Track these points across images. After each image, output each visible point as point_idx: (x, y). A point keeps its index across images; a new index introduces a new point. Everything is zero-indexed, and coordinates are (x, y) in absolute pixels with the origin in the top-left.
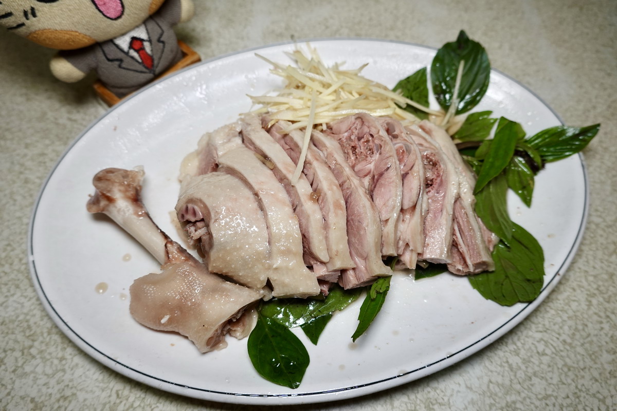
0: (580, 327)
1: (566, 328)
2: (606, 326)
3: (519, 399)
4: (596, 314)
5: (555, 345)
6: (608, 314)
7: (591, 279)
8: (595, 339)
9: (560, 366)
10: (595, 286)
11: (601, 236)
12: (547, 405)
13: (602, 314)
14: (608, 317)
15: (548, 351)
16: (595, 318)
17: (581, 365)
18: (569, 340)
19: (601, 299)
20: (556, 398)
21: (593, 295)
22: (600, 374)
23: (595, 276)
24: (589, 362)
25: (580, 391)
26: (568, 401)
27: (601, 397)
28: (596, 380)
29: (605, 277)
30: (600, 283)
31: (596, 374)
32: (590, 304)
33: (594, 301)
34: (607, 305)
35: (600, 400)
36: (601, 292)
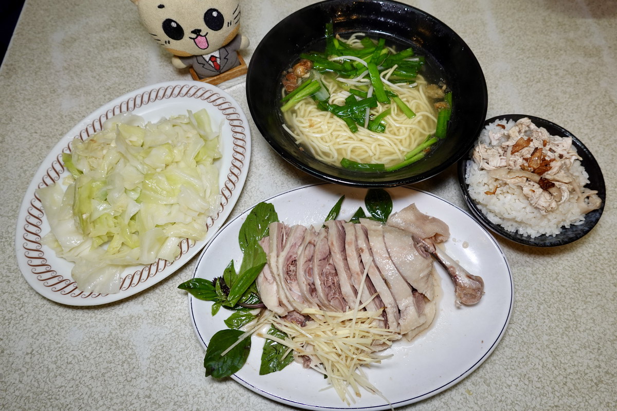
0: (533, 321)
1: (525, 322)
2: (547, 321)
3: (497, 358)
4: (542, 314)
5: (518, 331)
6: (549, 314)
7: (541, 294)
8: (540, 328)
9: (520, 342)
10: (543, 299)
11: (550, 269)
12: (512, 361)
13: (545, 314)
14: (548, 316)
15: (514, 334)
16: (541, 316)
17: (532, 341)
18: (526, 328)
19: (546, 306)
20: (517, 358)
21: (541, 304)
22: (541, 346)
23: (543, 293)
24: (536, 340)
25: (530, 355)
26: (523, 360)
27: (541, 358)
28: (539, 350)
29: (550, 293)
30: (546, 297)
31: (539, 346)
32: (539, 309)
33: (542, 307)
34: (549, 309)
35: (540, 359)
36: (546, 302)
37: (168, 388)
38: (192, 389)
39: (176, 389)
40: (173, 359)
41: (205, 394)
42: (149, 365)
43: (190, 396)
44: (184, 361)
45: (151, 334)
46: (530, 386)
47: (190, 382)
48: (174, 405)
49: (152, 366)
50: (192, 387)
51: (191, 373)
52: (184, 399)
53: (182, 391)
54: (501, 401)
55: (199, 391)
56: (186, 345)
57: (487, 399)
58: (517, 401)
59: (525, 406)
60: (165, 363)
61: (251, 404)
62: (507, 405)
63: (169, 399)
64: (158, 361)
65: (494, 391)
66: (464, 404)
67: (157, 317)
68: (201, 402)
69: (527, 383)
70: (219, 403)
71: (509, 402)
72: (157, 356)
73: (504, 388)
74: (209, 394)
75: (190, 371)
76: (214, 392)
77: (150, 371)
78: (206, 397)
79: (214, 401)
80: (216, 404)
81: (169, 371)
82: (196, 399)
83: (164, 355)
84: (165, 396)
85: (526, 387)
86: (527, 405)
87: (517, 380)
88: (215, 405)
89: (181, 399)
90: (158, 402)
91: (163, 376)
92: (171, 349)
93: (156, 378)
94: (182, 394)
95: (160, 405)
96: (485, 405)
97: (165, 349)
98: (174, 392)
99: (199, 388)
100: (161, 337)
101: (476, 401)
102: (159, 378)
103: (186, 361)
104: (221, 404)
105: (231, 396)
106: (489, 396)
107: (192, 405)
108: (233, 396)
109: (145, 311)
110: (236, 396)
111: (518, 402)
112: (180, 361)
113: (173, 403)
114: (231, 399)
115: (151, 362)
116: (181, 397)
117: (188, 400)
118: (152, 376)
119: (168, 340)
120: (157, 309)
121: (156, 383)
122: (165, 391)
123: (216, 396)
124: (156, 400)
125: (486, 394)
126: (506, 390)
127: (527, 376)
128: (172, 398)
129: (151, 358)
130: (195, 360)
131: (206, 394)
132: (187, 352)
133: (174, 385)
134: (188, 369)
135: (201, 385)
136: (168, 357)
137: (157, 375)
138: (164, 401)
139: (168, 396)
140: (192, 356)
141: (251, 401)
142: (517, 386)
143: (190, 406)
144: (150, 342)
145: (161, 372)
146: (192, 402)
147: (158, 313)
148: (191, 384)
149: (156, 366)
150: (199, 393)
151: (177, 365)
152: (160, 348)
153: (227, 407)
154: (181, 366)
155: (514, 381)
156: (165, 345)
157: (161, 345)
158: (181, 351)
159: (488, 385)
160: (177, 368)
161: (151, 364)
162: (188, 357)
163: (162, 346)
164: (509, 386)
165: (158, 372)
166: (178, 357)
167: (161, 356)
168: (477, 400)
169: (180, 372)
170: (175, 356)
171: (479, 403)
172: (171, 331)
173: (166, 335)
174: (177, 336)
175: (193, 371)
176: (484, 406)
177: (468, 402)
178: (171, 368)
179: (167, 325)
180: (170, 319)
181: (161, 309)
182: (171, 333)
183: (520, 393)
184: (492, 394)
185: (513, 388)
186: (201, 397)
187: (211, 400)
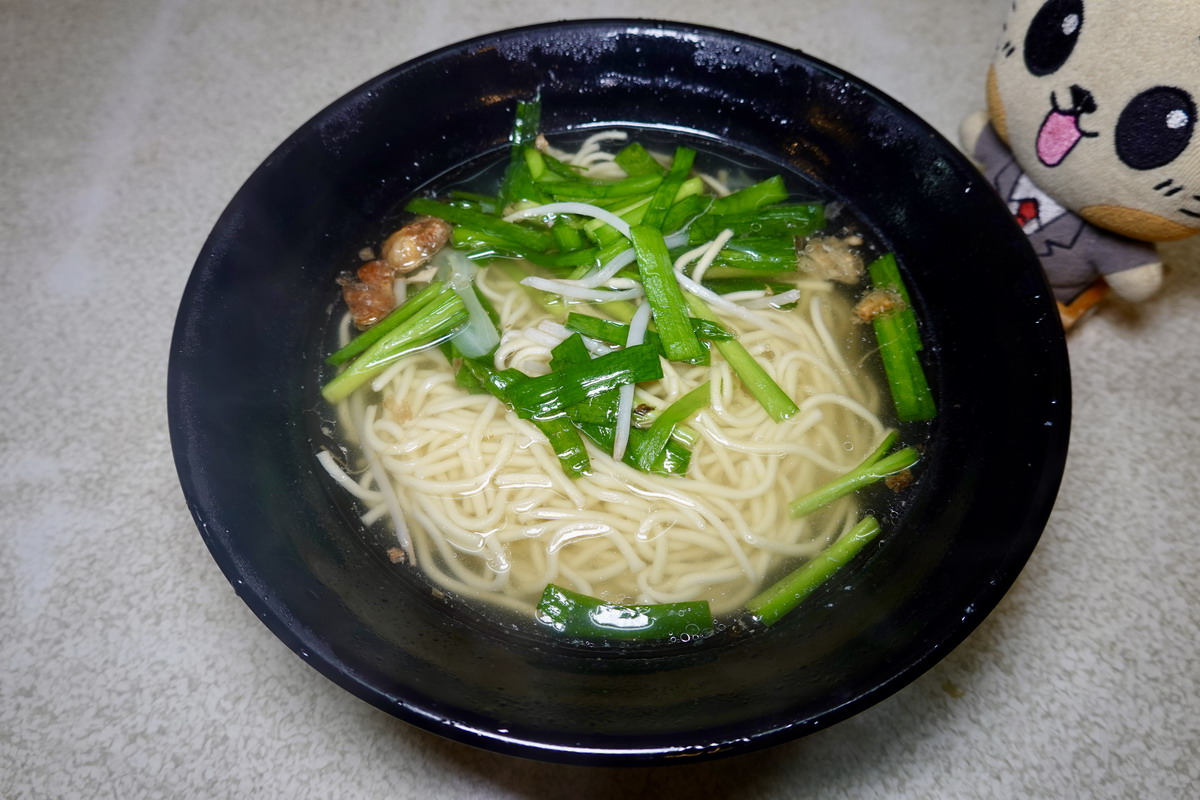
0: (1121, 505)
1: (1099, 505)
2: (1161, 504)
4: (1145, 487)
5: (1083, 527)
6: (1165, 487)
7: (1137, 438)
8: (1143, 521)
9: (1091, 556)
10: (1144, 448)
11: (1154, 378)
12: (1072, 608)
13: (1155, 487)
14: (1163, 491)
15: (1072, 536)
16: (1145, 492)
17: (1123, 555)
18: (1104, 522)
19: (1153, 467)
20: (1085, 599)
21: (1141, 461)
22: (1152, 569)
23: (1144, 435)
24: (1134, 552)
25: (1122, 590)
26: (1104, 604)
27: (1152, 599)
28: (1146, 577)
29: (1160, 435)
30: (1152, 445)
31: (1145, 569)
32: (1135, 473)
33: (1142, 469)
34: (1162, 475)
35: (1150, 603)
36: (1153, 457)
37: (87, 668)
38: (155, 673)
39: (110, 672)
40: (115, 593)
41: (190, 686)
42: (46, 609)
43: (146, 693)
44: (143, 599)
45: (65, 530)
46: (1130, 674)
47: (153, 654)
48: (97, 715)
49: (54, 612)
50: (157, 668)
51: (158, 629)
52: (126, 701)
53: (125, 679)
54: (1047, 715)
55: (173, 678)
56: (156, 558)
57: (1007, 709)
58: (1095, 715)
59: (1121, 731)
60: (90, 603)
62: (1066, 726)
63: (85, 701)
64: (71, 599)
65: (1026, 688)
66: (942, 723)
67: (91, 486)
68: (174, 710)
69: (1120, 665)
70: (224, 712)
71: (1072, 717)
72: (73, 586)
73: (1054, 679)
74: (201, 689)
75: (157, 623)
76: (216, 683)
77: (45, 623)
78: (189, 696)
79: (211, 704)
80: (216, 715)
81: (99, 625)
82: (161, 700)
83: (93, 581)
84: (75, 692)
85: (1117, 677)
86: (1125, 727)
87: (1090, 659)
88: (212, 718)
89: (118, 701)
90: (50, 707)
91: (78, 639)
92: (112, 568)
93: (58, 642)
94: (123, 687)
95: (54, 718)
96: (1001, 725)
97: (97, 567)
98: (101, 680)
99: (176, 670)
100: (92, 537)
101: (974, 716)
102: (67, 644)
103: (149, 599)
104: (230, 715)
105: (262, 692)
106: (1014, 703)
107: (148, 718)
109: (63, 471)
110: (277, 694)
111: (1099, 720)
112: (134, 600)
113: (92, 711)
114: (262, 702)
115: (51, 601)
116: (120, 694)
117: (139, 702)
118: (47, 637)
119: (110, 545)
120: (95, 468)
121: (55, 657)
122: (75, 679)
123: (218, 693)
124: (46, 704)
125: (1004, 697)
126: (1060, 685)
127: (1120, 647)
128: (92, 698)
129: (54, 592)
130: (174, 596)
131: (193, 686)
132: (156, 574)
133: (106, 662)
134: (152, 621)
135: (181, 662)
136: (100, 588)
137: (63, 635)
138: (69, 704)
139: (84, 691)
140: (169, 585)
142: (1091, 673)
143: (140, 719)
144: (59, 550)
145: (75, 626)
146: (147, 709)
147: (96, 476)
148: (152, 660)
149: (65, 610)
150: (173, 683)
151: (124, 610)
152: (85, 564)
153: (247, 724)
154: (134, 611)
155: (1081, 660)
156: (99, 555)
157: (88, 557)
158: (142, 573)
160: (120, 616)
161: (51, 606)
162: (156, 587)
163: (91, 560)
164: (1069, 674)
165: (67, 626)
166: (128, 589)
167: (82, 586)
168: (979, 713)
169: (128, 628)
170: (122, 586)
171: (984, 720)
172: (122, 521)
173: (107, 531)
174: (136, 534)
175: (166, 624)
176: (998, 729)
177: (951, 717)
178: (105, 616)
179: (114, 506)
180: (126, 491)
181: (104, 468)
182: (119, 528)
183: (1103, 692)
184: (1021, 695)
185: (1081, 679)
186: (176, 695)
187: (202, 704)
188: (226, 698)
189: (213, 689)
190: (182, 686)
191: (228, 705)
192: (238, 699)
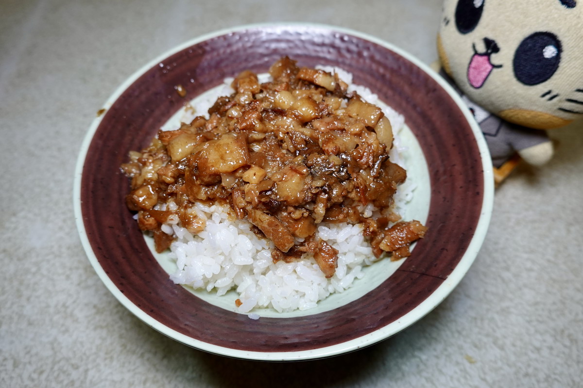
33: (572, 229)
36: (578, 222)
46: (574, 348)
54: (527, 375)
55: (5, 359)
57: (502, 371)
58: (555, 374)
59: (571, 383)
61: (88, 381)
62: (538, 381)
65: (513, 358)
66: (463, 380)
69: (568, 343)
70: (33, 380)
71: (541, 376)
73: (530, 353)
74: (21, 366)
76: (30, 363)
78: (13, 370)
79: (25, 375)
80: (27, 382)
85: (567, 351)
86: (573, 381)
87: (550, 340)
88: (25, 384)
99: (7, 355)
101: (482, 376)
104: (36, 382)
105: (56, 368)
106: (506, 368)
108: (60, 369)
110: (65, 369)
111: (557, 377)
114: (56, 374)
123: (30, 368)
125: (500, 364)
126: (533, 356)
127: (566, 332)
131: (16, 365)
135: (11, 350)
140: (8, 305)
141: (89, 377)
142: (551, 348)
150: (5, 363)
155: (544, 341)
159: (502, 348)
164: (538, 350)
168: (485, 373)
171: (488, 378)
177: (468, 377)
183: (559, 360)
184: (510, 363)
185: (545, 352)
186: (6, 370)
187: (20, 376)
188: (34, 372)
189: (28, 366)
190: (9, 365)
191: (35, 376)
192: (42, 373)
